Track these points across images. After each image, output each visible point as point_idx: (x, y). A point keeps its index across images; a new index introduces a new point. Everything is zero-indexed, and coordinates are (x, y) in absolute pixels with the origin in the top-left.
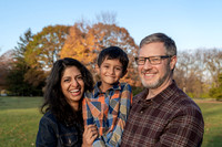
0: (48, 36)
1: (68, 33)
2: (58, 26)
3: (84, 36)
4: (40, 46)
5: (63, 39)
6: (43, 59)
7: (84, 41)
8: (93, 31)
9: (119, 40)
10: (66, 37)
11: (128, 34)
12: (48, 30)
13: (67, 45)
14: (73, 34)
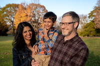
0: (9, 9)
1: (18, 7)
2: (13, 4)
3: (25, 9)
4: (5, 13)
5: (16, 10)
6: (7, 19)
7: (25, 11)
8: (29, 7)
9: (41, 11)
10: (17, 9)
11: (45, 8)
12: (9, 6)
13: (17, 13)
14: (20, 8)
